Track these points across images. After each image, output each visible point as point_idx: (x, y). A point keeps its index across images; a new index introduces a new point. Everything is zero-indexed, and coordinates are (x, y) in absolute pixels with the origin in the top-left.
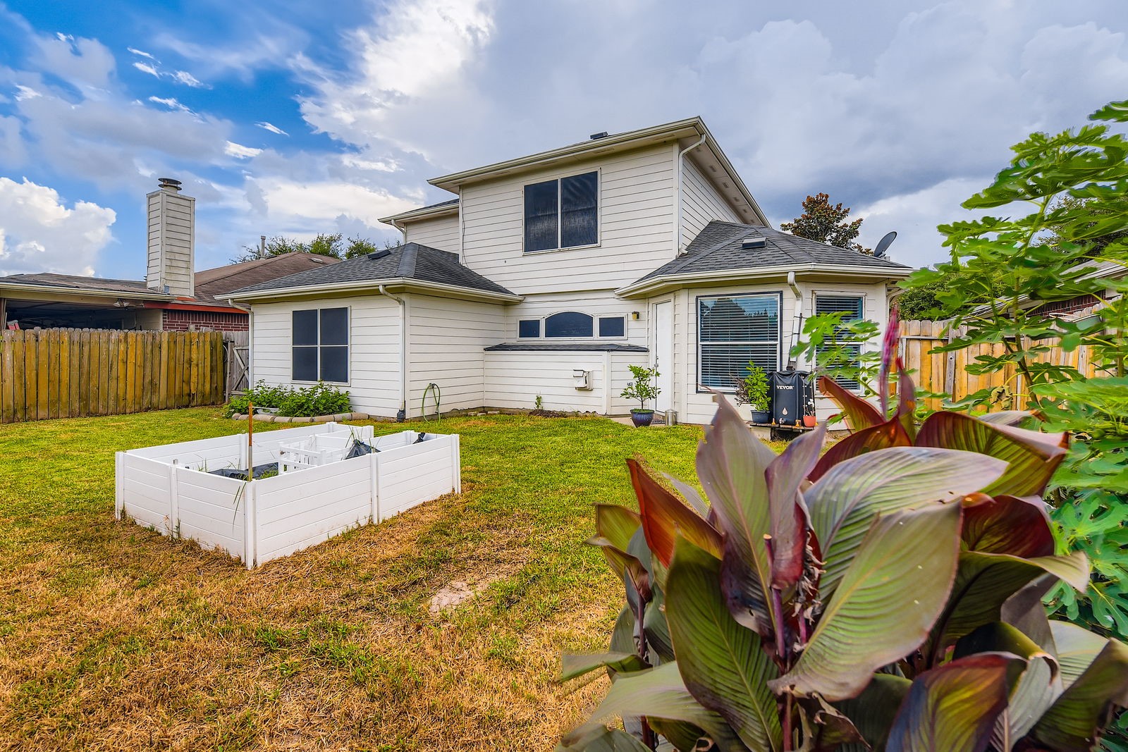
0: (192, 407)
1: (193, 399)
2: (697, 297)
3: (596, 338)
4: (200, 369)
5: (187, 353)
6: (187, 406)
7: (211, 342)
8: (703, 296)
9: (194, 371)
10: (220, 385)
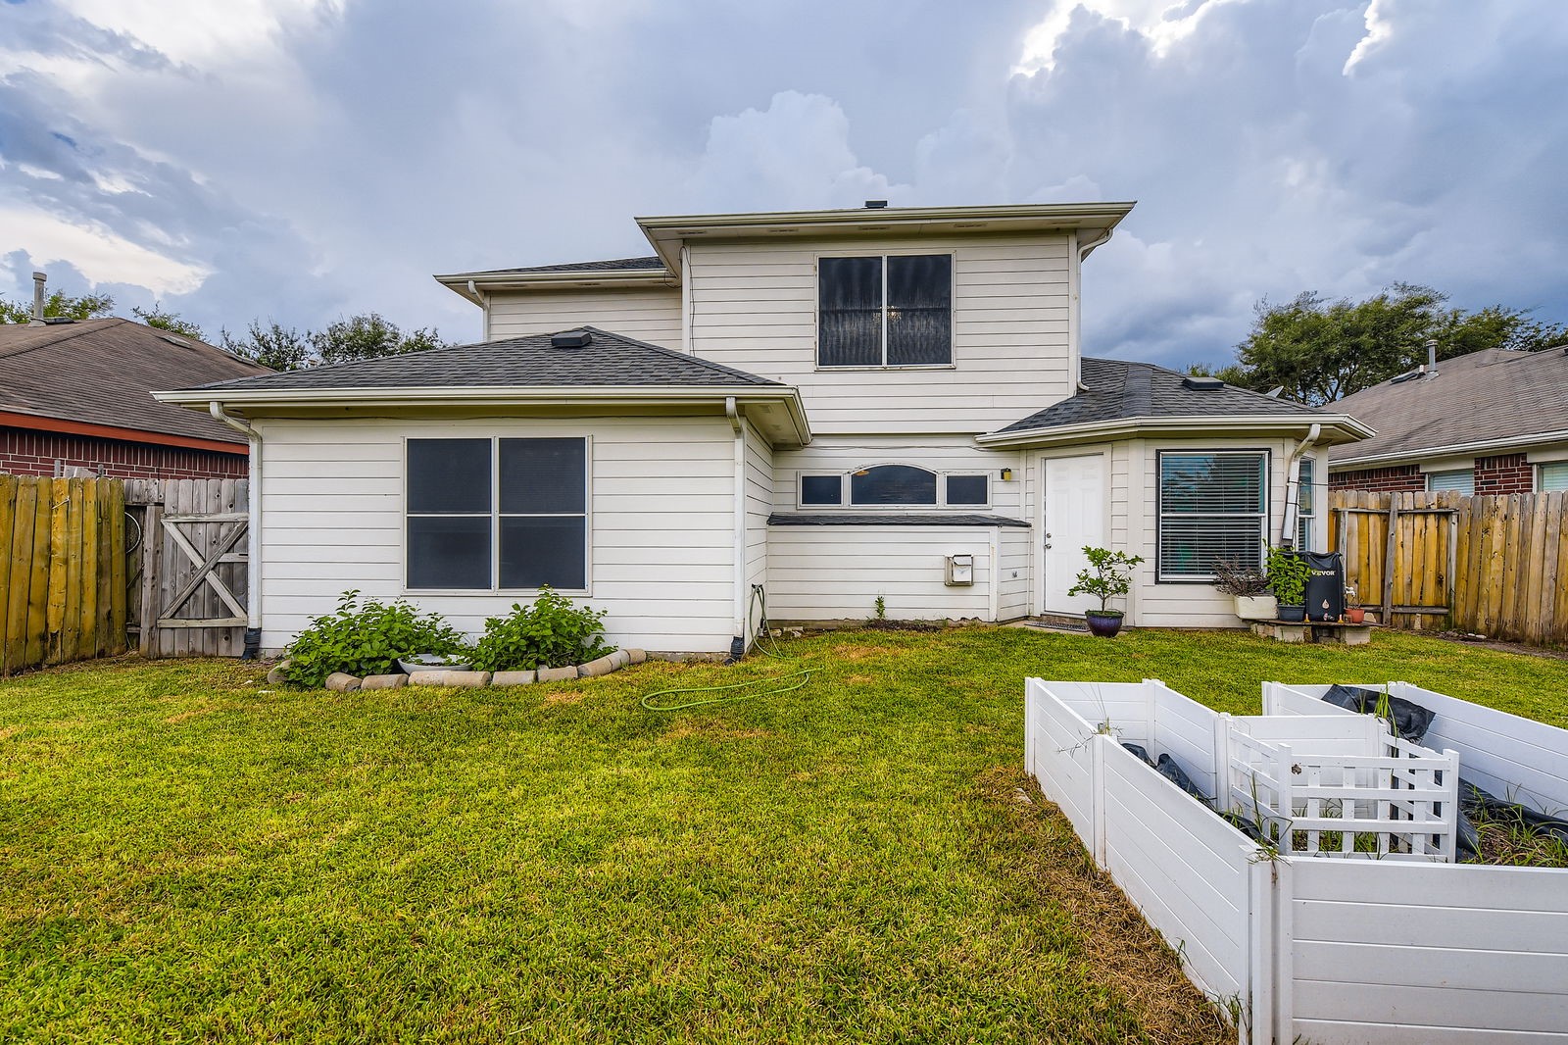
0: (51, 666)
1: (53, 647)
2: (1158, 452)
3: (941, 506)
4: (72, 572)
5: (41, 531)
6: (38, 666)
7: (98, 504)
8: (1167, 450)
9: (58, 574)
10: (119, 606)
